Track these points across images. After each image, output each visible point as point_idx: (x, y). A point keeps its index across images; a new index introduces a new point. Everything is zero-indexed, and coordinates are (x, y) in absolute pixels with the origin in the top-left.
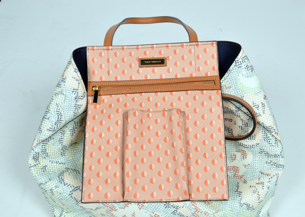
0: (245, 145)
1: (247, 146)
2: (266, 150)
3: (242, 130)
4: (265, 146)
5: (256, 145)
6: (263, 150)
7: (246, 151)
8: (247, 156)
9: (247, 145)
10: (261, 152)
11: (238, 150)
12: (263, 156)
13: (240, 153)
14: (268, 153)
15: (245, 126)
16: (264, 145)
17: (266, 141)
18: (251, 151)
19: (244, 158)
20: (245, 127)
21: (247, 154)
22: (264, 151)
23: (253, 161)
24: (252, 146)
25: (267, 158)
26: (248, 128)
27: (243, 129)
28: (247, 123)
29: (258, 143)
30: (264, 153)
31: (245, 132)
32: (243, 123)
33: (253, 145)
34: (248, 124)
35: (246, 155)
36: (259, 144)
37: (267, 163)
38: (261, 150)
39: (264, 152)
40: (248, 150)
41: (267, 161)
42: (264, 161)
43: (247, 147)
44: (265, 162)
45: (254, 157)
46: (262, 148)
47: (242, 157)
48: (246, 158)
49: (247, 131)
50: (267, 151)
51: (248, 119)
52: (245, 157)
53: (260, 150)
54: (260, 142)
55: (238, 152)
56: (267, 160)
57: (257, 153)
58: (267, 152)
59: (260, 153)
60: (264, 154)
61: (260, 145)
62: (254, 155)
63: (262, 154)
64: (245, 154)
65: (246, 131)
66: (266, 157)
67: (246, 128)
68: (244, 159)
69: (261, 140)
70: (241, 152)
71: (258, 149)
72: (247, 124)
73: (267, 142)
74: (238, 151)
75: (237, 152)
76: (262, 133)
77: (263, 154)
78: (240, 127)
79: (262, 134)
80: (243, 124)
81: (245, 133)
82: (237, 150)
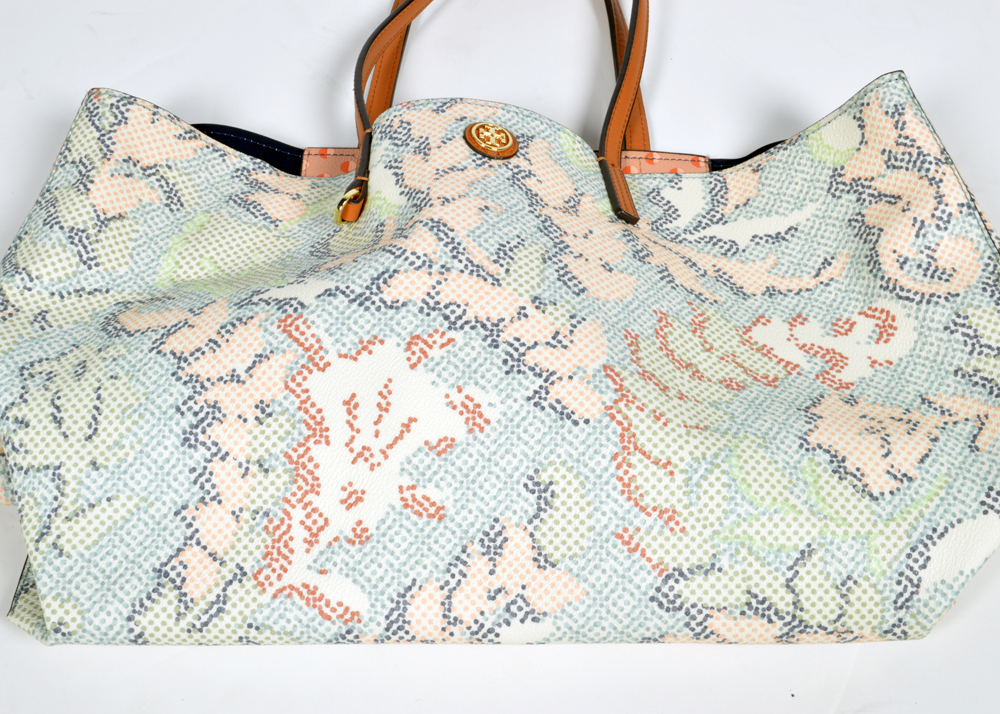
0: (902, 289)
1: (911, 295)
2: (974, 321)
3: (917, 236)
4: (980, 306)
5: (946, 298)
6: (966, 317)
7: (897, 318)
8: (893, 335)
9: (909, 291)
10: (956, 324)
11: (870, 308)
12: (956, 346)
13: (874, 321)
14: (976, 336)
15: (938, 226)
16: (975, 303)
17: (989, 293)
18: (917, 318)
19: (879, 339)
20: (933, 228)
21: (896, 329)
22: (966, 322)
23: (911, 356)
24: (927, 297)
25: (966, 357)
26: (942, 238)
27: (924, 236)
28: (950, 214)
29: (953, 293)
30: (964, 334)
31: (922, 248)
32: (936, 209)
33: (932, 295)
34: (953, 221)
35: (890, 331)
36: (958, 295)
37: (960, 373)
38: (959, 316)
39: (965, 330)
40: (906, 311)
41: (961, 369)
42: (951, 365)
43: (907, 298)
44: (952, 369)
45: (919, 345)
46: (965, 311)
47: (875, 337)
48: (886, 342)
49: (933, 246)
50: (977, 325)
51: (962, 205)
52: (885, 337)
53: (954, 317)
54: (966, 292)
55: (867, 316)
56: (963, 365)
57: (937, 330)
58: (976, 331)
59: (946, 328)
60: (962, 339)
61: (959, 299)
62: (921, 334)
63: (952, 337)
64: (891, 327)
65: (929, 248)
66: (963, 351)
67: (934, 235)
68: (881, 342)
69: (969, 286)
70: (879, 318)
71: (947, 313)
72: (949, 222)
73: (991, 296)
74: (870, 312)
75: (862, 316)
76: (984, 270)
77: (958, 336)
78: (918, 225)
79: (980, 273)
80: (933, 216)
81: (922, 252)
82: (865, 309)
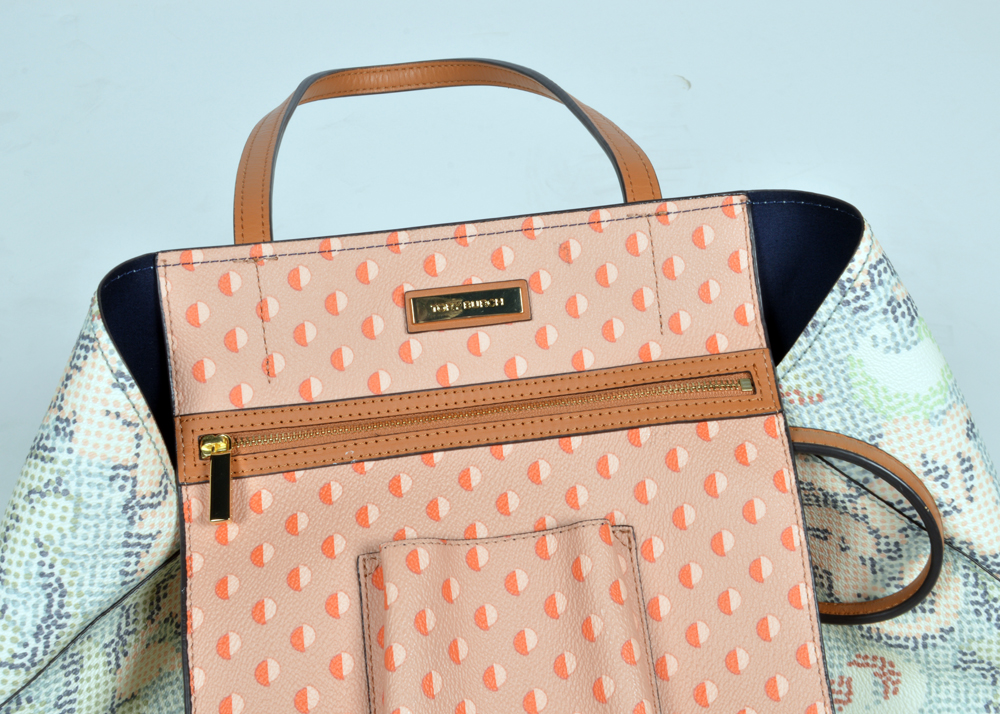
0: (890, 638)
1: (902, 642)
2: (984, 655)
3: (874, 572)
4: (982, 638)
5: (941, 637)
6: (974, 654)
7: (896, 663)
8: (898, 681)
9: (898, 638)
10: (965, 662)
11: (858, 656)
12: (974, 680)
13: (869, 671)
14: (993, 668)
15: (890, 558)
16: (976, 635)
17: (984, 616)
18: (919, 662)
19: (886, 692)
20: (887, 561)
21: (898, 674)
22: (975, 658)
23: (931, 702)
24: (920, 640)
25: (991, 688)
26: (902, 565)
27: (881, 570)
28: (897, 544)
29: (947, 628)
30: (978, 669)
31: (887, 581)
32: (878, 544)
33: (925, 637)
34: (904, 548)
35: (894, 678)
36: (952, 630)
37: (991, 707)
38: (965, 654)
39: (976, 665)
40: (902, 657)
41: (991, 702)
42: (977, 700)
43: (900, 646)
44: (981, 705)
45: (933, 687)
46: (969, 648)
47: (881, 690)
48: (895, 692)
49: (897, 575)
50: (988, 658)
51: (905, 529)
52: (892, 687)
53: (960, 656)
54: (959, 622)
55: (858, 665)
56: (991, 698)
57: (947, 670)
58: (989, 664)
59: (956, 667)
60: (977, 673)
61: (956, 635)
62: (930, 675)
63: (966, 673)
64: (893, 673)
65: (894, 578)
66: (984, 684)
67: (892, 566)
68: (890, 695)
69: (959, 613)
70: (875, 666)
71: (950, 653)
72: (899, 550)
73: (989, 620)
74: (860, 661)
75: (854, 667)
76: (965, 584)
77: (972, 671)
78: (868, 563)
79: (963, 589)
80: (879, 551)
81: (888, 585)
82: (854, 657)
